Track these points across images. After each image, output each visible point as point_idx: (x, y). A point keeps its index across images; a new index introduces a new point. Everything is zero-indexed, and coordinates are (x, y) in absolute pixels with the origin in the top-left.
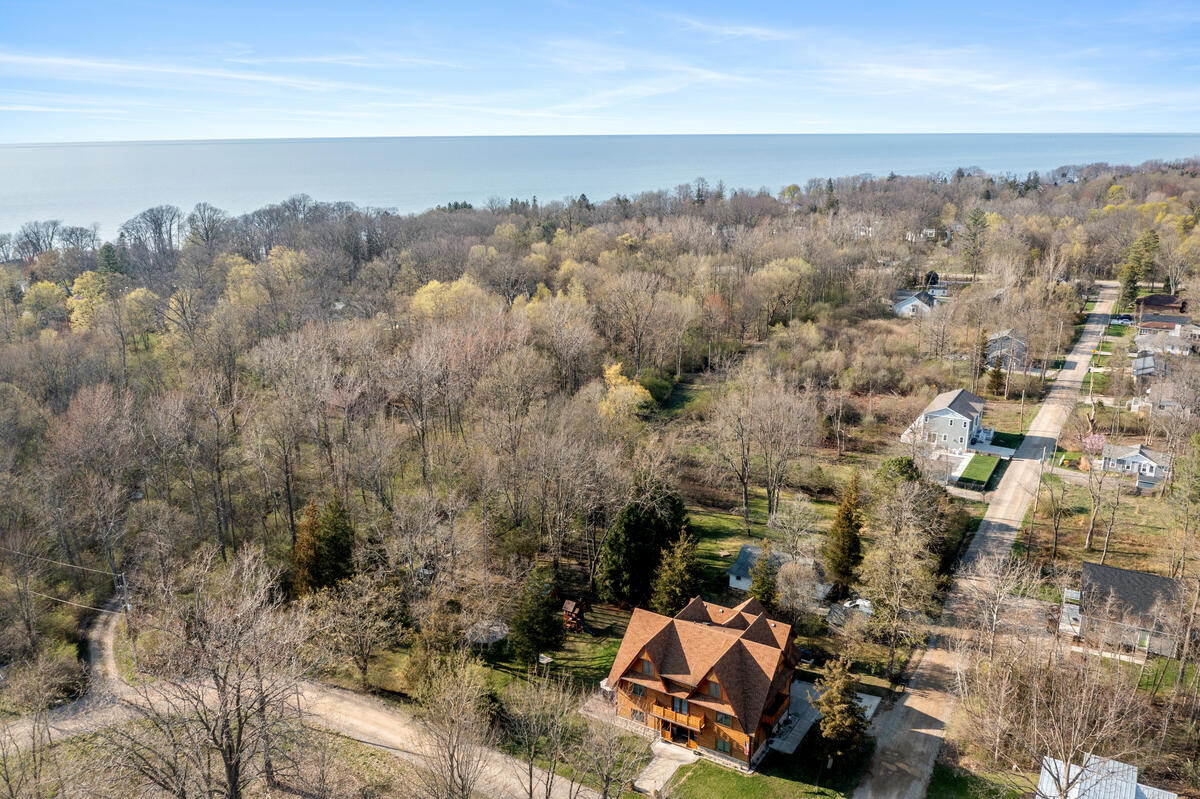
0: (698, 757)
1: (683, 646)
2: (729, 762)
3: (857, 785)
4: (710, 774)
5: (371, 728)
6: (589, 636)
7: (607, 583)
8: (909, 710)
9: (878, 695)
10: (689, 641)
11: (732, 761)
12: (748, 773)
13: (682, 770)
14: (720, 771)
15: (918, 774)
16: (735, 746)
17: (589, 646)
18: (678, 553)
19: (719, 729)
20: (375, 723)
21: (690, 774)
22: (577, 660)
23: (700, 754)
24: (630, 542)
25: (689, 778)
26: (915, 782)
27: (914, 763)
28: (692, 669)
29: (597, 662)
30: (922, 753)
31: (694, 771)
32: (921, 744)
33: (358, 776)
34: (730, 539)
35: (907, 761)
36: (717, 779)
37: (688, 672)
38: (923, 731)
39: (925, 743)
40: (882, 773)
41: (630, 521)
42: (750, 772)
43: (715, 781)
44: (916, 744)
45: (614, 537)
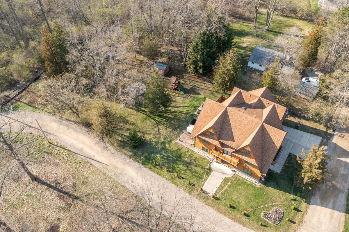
0: (233, 173)
1: (232, 124)
2: (249, 178)
3: (312, 195)
4: (239, 185)
5: (80, 146)
6: (182, 93)
7: (192, 66)
8: (336, 145)
9: (320, 136)
10: (235, 121)
11: (251, 178)
12: (258, 185)
13: (226, 180)
14: (244, 183)
15: (342, 188)
16: (253, 173)
17: (182, 99)
18: (228, 58)
19: (246, 165)
20: (82, 143)
21: (229, 183)
22: (176, 107)
23: (234, 171)
24: (204, 49)
25: (229, 186)
26: (341, 193)
27: (340, 181)
28: (235, 138)
29: (185, 110)
30: (344, 174)
31: (232, 182)
32: (343, 168)
33: (72, 175)
34: (247, 37)
35: (337, 180)
36: (243, 188)
37: (233, 140)
38: (343, 159)
39: (345, 168)
40: (324, 187)
41: (204, 38)
42: (259, 184)
43: (242, 189)
44: (341, 169)
45: (196, 45)
